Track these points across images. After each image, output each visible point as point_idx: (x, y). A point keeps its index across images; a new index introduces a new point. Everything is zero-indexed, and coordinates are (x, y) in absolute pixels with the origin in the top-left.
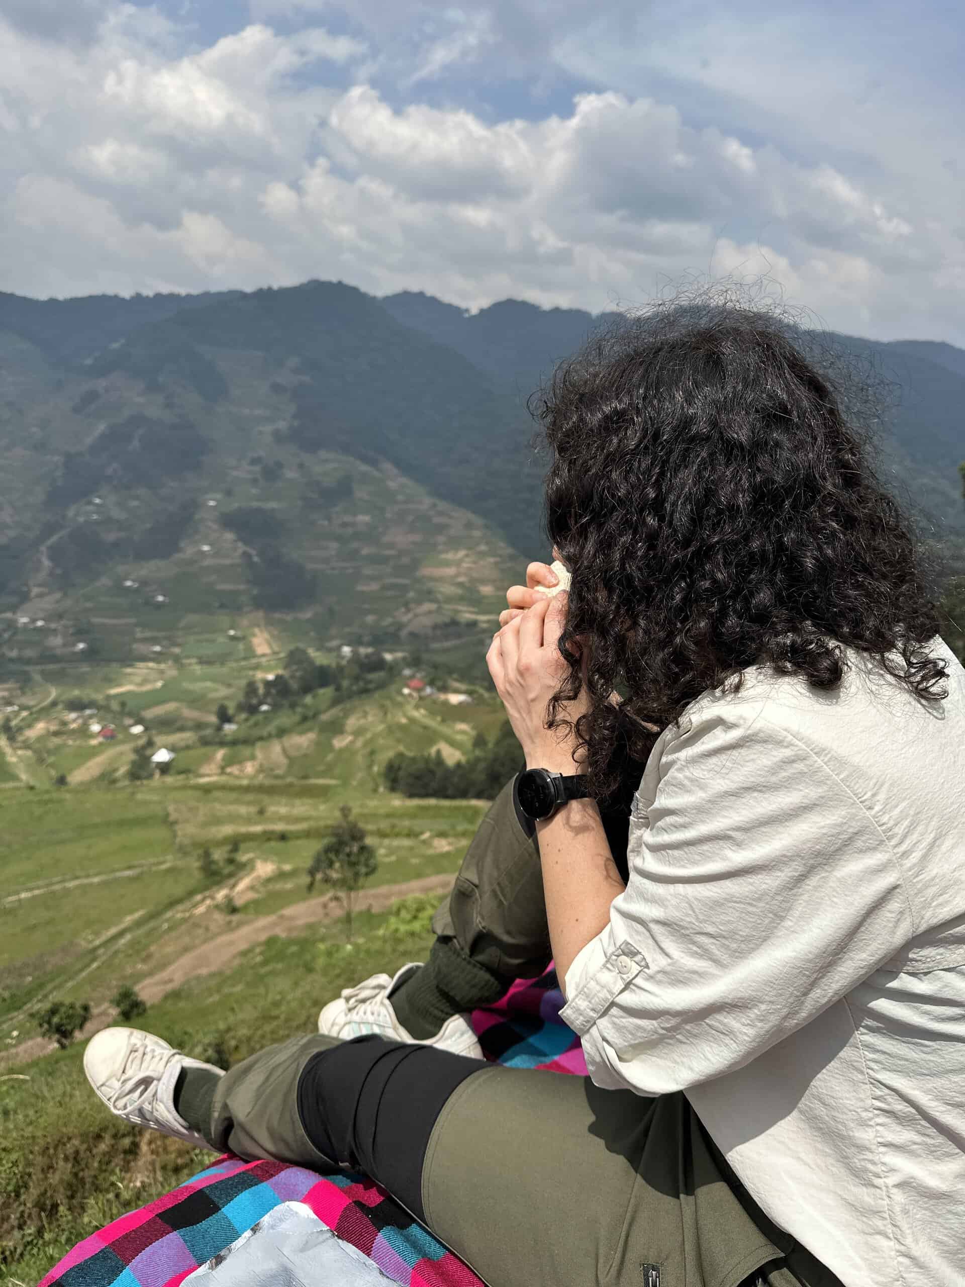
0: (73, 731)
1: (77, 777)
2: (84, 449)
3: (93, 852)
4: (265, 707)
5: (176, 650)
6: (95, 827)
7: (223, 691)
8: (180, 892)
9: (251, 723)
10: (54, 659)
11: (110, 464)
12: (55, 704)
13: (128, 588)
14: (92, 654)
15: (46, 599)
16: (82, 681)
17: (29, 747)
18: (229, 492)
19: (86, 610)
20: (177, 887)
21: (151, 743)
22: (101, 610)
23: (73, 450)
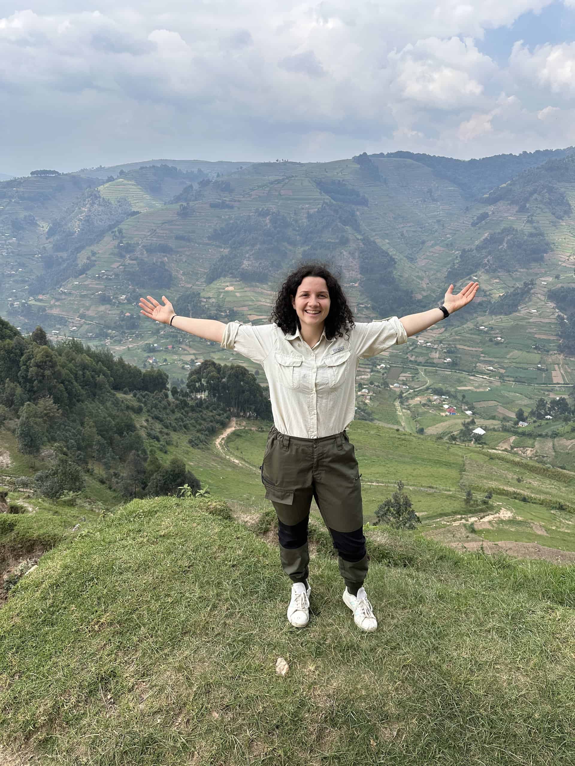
1: (431, 431)
2: (473, 247)
3: (415, 473)
4: (548, 417)
5: (502, 371)
6: (423, 460)
7: (526, 401)
8: (449, 510)
9: (537, 424)
10: (433, 365)
11: (487, 256)
12: (428, 389)
13: (481, 330)
14: (453, 365)
15: (435, 331)
16: (445, 379)
17: (409, 409)
18: (557, 277)
19: (455, 340)
20: (449, 506)
21: (473, 422)
22: (464, 341)
23: (467, 248)
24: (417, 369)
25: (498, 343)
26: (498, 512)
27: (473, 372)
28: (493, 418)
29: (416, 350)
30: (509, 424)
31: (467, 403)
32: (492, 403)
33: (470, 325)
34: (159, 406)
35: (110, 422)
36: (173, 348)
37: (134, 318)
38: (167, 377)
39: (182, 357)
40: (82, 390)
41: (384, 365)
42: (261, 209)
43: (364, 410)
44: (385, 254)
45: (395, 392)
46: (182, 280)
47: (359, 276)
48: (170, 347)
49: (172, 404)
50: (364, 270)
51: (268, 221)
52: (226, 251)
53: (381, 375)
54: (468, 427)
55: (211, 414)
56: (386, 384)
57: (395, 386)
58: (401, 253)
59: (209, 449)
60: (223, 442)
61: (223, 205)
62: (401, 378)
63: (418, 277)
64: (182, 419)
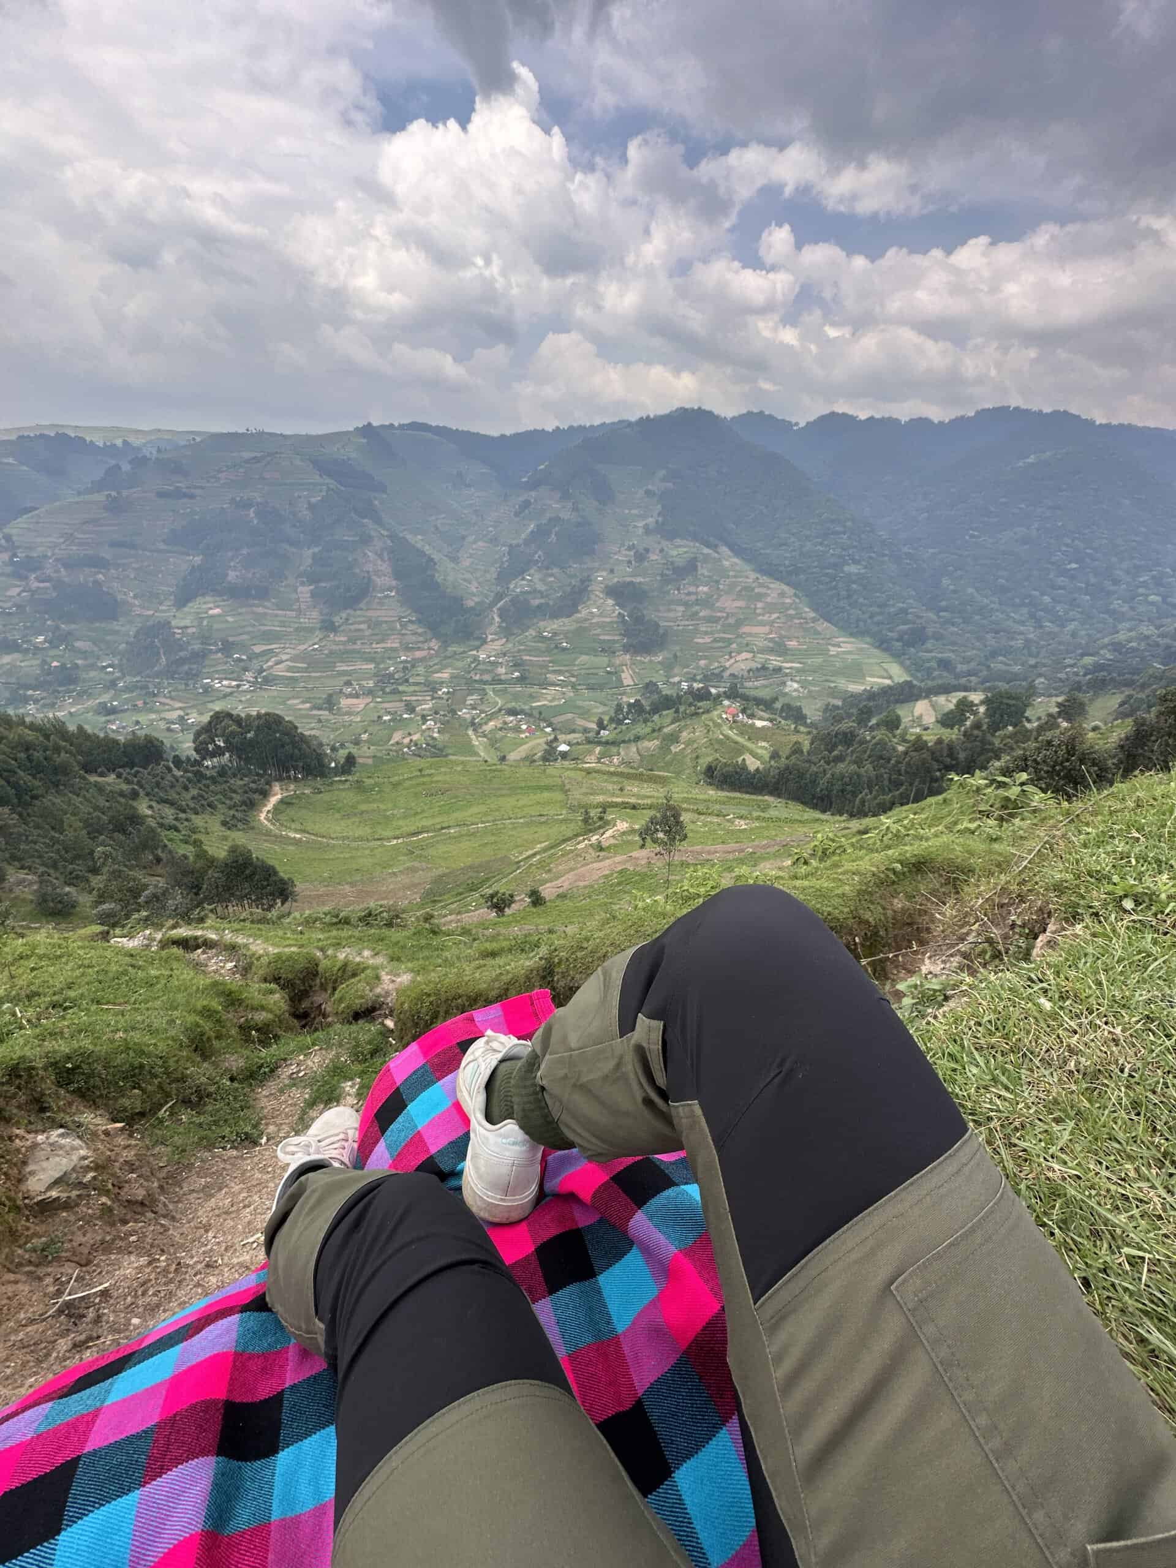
0: (511, 729)
1: (513, 756)
2: (521, 542)
3: (521, 803)
4: (627, 721)
5: (573, 679)
6: (521, 788)
7: (601, 709)
8: (569, 834)
9: (618, 730)
10: (500, 682)
11: (536, 552)
12: (500, 710)
13: (545, 637)
14: (522, 680)
15: (496, 643)
16: (516, 697)
17: (485, 736)
18: (612, 571)
19: (519, 651)
20: (568, 830)
21: (556, 739)
22: (529, 651)
23: (514, 542)
24: (484, 690)
25: (564, 649)
26: (615, 825)
27: (545, 684)
28: (574, 731)
29: (480, 667)
30: (591, 735)
31: (544, 720)
32: (570, 716)
33: (532, 632)
34: (162, 785)
35: (99, 818)
36: (145, 703)
37: (67, 669)
38: (162, 742)
39: (163, 715)
40: (34, 781)
41: (445, 690)
42: (238, 499)
43: (434, 747)
44: (422, 553)
45: (465, 720)
46: (135, 605)
47: (394, 583)
48: (140, 703)
49: (181, 780)
50: (398, 575)
51: (252, 515)
52: (198, 559)
53: (444, 701)
54: (552, 744)
55: (241, 783)
56: (453, 712)
57: (463, 713)
58: (439, 551)
59: (253, 828)
60: (270, 815)
61: (179, 494)
62: (469, 702)
63: (465, 580)
64: (202, 796)
